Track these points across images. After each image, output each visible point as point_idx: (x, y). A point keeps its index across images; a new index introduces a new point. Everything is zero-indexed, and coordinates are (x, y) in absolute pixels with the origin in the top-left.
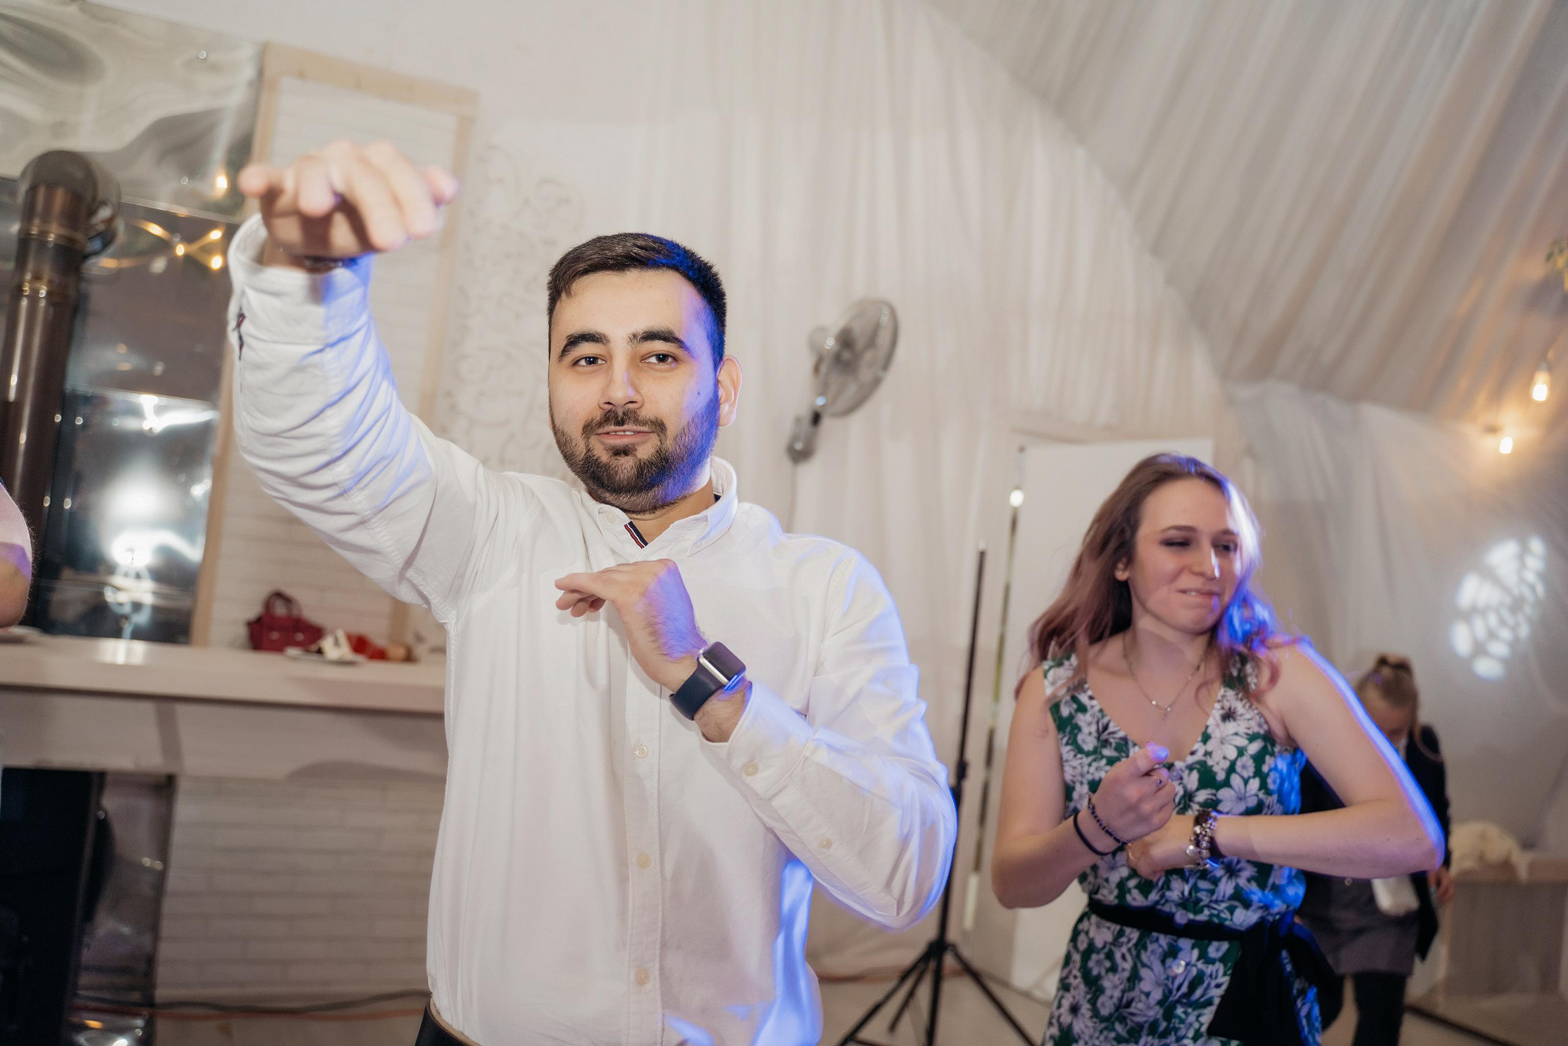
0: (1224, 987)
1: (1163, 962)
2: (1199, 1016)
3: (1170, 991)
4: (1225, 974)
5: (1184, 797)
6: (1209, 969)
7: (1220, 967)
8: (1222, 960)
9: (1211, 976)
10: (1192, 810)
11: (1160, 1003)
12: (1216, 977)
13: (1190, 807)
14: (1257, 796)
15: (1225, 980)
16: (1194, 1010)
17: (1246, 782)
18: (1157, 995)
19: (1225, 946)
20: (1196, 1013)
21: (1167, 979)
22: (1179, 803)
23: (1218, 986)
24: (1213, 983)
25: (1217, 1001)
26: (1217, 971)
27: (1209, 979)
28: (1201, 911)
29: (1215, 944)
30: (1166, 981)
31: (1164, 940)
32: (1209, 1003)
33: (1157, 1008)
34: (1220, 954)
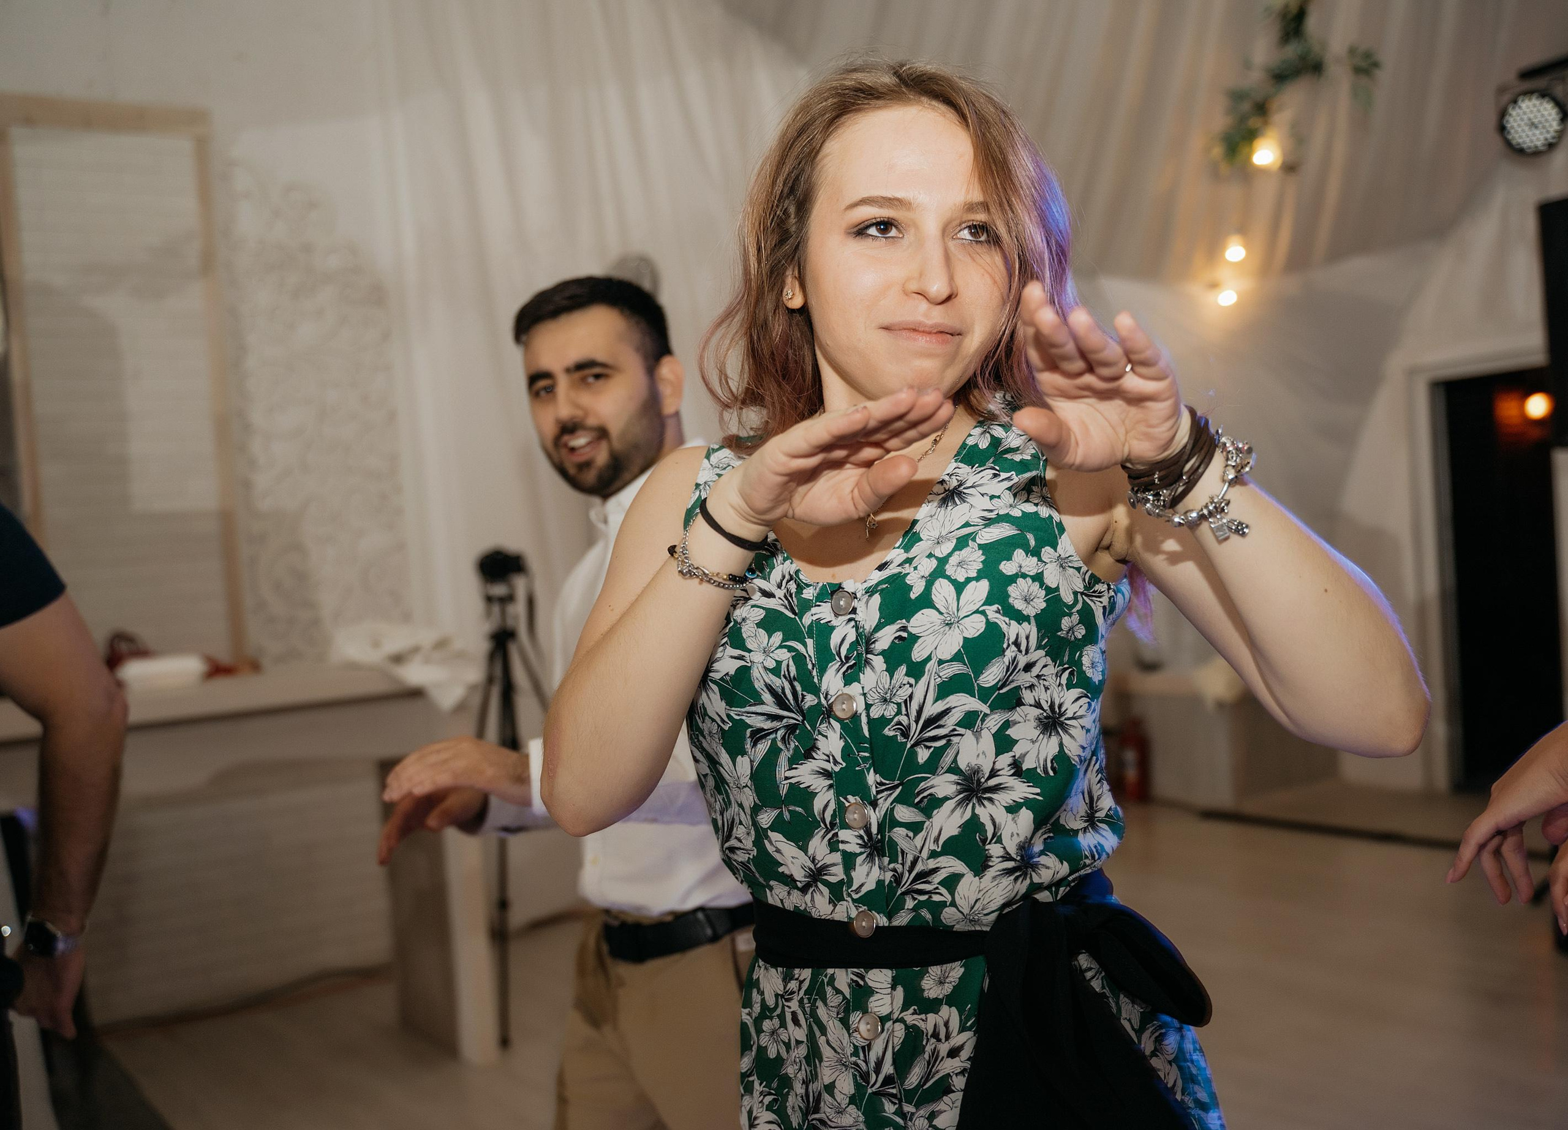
0: (966, 1054)
1: (845, 1022)
2: (932, 1116)
3: (865, 1076)
4: (963, 1029)
5: (854, 645)
6: (929, 1022)
7: (950, 1014)
8: (951, 1000)
9: (935, 1035)
10: (873, 668)
11: (853, 1100)
12: (948, 1037)
13: (867, 662)
14: (983, 613)
15: (966, 1039)
16: (918, 1106)
17: (959, 587)
18: (846, 1085)
19: (956, 971)
20: (924, 1112)
21: (855, 1053)
22: (847, 658)
23: (954, 1053)
24: (944, 1048)
25: (959, 1082)
26: (946, 1024)
27: (933, 1040)
28: (900, 906)
29: (935, 971)
30: (854, 1059)
31: (843, 978)
32: (943, 1088)
33: (852, 1109)
34: (948, 989)
